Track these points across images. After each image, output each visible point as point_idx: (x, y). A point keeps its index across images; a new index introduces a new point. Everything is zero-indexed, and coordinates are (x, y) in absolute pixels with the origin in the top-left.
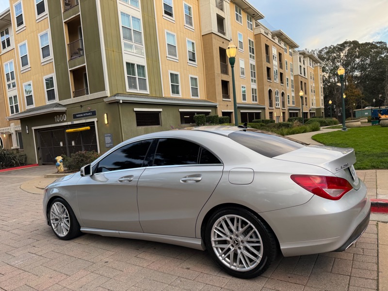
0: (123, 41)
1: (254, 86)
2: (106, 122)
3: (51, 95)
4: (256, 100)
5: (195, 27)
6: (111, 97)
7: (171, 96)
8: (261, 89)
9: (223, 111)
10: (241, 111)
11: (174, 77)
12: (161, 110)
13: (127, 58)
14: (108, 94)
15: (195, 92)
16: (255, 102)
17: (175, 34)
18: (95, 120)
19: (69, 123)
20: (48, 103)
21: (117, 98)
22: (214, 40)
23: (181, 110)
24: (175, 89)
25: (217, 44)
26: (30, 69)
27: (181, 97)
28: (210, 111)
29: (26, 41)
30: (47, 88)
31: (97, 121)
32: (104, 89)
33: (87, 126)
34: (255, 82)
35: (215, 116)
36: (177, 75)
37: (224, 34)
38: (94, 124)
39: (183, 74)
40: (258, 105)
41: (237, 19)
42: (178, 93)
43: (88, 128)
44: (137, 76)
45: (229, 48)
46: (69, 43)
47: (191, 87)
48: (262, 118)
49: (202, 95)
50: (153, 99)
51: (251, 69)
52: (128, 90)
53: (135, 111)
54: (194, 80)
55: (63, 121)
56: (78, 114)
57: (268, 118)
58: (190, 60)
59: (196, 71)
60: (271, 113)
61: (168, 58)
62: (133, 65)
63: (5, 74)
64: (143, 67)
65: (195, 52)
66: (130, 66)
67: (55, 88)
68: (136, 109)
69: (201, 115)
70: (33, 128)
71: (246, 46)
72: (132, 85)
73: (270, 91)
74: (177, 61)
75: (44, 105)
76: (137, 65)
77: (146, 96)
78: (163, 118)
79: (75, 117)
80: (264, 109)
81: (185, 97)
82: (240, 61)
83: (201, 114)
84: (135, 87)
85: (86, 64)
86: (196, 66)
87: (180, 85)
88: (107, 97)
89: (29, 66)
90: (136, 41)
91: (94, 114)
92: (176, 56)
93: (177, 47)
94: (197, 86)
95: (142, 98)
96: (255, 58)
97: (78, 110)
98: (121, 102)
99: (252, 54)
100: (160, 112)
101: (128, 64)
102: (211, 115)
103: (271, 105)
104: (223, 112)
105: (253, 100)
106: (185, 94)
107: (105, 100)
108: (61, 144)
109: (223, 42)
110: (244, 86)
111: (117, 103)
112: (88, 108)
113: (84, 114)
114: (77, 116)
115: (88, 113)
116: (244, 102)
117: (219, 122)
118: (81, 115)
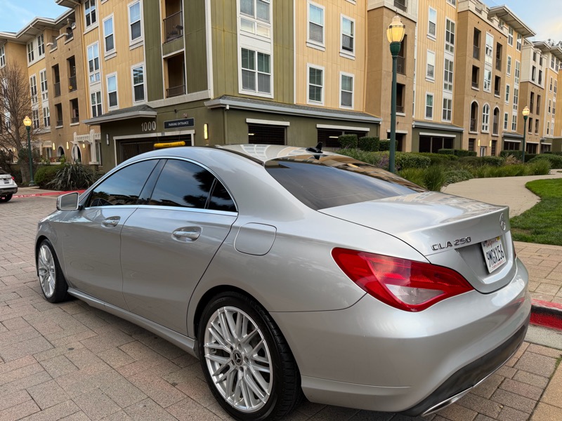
0: (239, 16)
1: (448, 95)
2: (206, 137)
3: (139, 93)
4: (449, 118)
6: (214, 99)
7: (308, 103)
8: (459, 101)
10: (421, 133)
11: (315, 75)
12: (287, 124)
13: (243, 42)
14: (212, 96)
15: (347, 98)
16: (446, 121)
17: (323, 8)
18: (192, 132)
19: (159, 135)
20: (136, 103)
21: (222, 101)
22: (385, 19)
23: (319, 126)
24: (315, 93)
26: (115, 55)
27: (323, 105)
28: (368, 129)
29: (113, 14)
30: (135, 83)
31: (194, 134)
32: (205, 87)
33: (181, 140)
34: (450, 89)
35: (374, 139)
36: (320, 72)
37: (404, 9)
38: (190, 139)
39: (330, 71)
40: (451, 125)
42: (319, 98)
43: (182, 143)
44: (256, 71)
45: (391, 27)
46: (165, 17)
47: (341, 90)
48: (456, 147)
49: (358, 104)
50: (278, 106)
51: (446, 68)
52: (241, 91)
53: (249, 123)
54: (347, 80)
55: (152, 132)
56: (171, 122)
57: (466, 147)
58: (344, 48)
59: (353, 66)
60: (472, 141)
61: (308, 45)
62: (252, 53)
63: (88, 61)
64: (267, 56)
65: (354, 37)
66: (247, 54)
67: (145, 83)
68: (249, 120)
69: (350, 135)
70: (115, 138)
71: (442, 31)
72: (249, 84)
73: (474, 106)
74: (323, 49)
75: (130, 106)
76: (259, 54)
77: (268, 101)
78: (289, 135)
79: (167, 126)
80: (461, 132)
81: (329, 106)
82: (429, 54)
83: (351, 133)
84: (253, 88)
85: (184, 49)
86: (354, 59)
87: (323, 86)
88: (209, 99)
89: (114, 50)
90: (259, 17)
91: (191, 123)
92: (321, 42)
93: (324, 29)
94: (351, 90)
95: (260, 103)
96: (454, 50)
97: (171, 117)
98: (228, 107)
99: (449, 44)
100: (286, 126)
101: (244, 50)
102: (369, 136)
103: (473, 127)
104: (389, 133)
105: (444, 118)
106: (330, 101)
107: (206, 104)
110: (430, 94)
111: (221, 109)
112: (185, 114)
113: (179, 124)
114: (170, 125)
115: (183, 121)
116: (428, 119)
117: (381, 147)
118: (175, 124)
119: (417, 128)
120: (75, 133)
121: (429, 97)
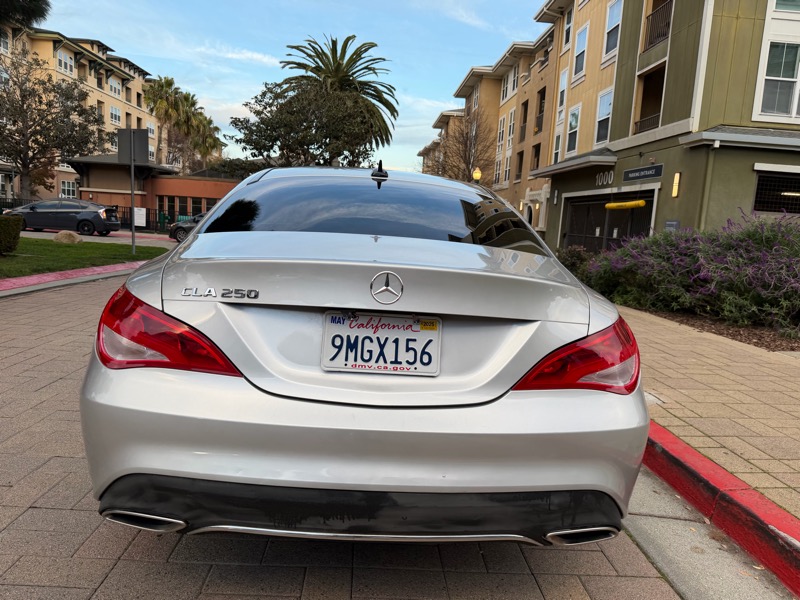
2: (675, 193)
3: (602, 131)
6: (697, 132)
13: (777, 32)
14: (694, 127)
18: (656, 186)
19: (615, 190)
20: (597, 146)
21: (706, 135)
26: (583, 79)
29: (589, 22)
30: (599, 116)
31: (660, 190)
32: (687, 114)
33: (640, 198)
38: (653, 197)
43: (641, 203)
52: (757, 115)
53: (758, 172)
55: (608, 186)
56: (632, 172)
62: (793, 48)
63: (560, 91)
66: (782, 51)
67: (611, 115)
68: (759, 166)
70: (565, 195)
72: (776, 103)
75: (589, 150)
79: (627, 179)
84: (785, 109)
85: (667, 58)
88: (690, 132)
89: (583, 72)
91: (658, 172)
97: (635, 163)
98: (717, 145)
101: (775, 46)
107: (682, 140)
108: (598, 231)
111: (704, 147)
112: (651, 159)
113: (642, 173)
114: (631, 175)
115: (648, 169)
118: (637, 174)
120: (528, 189)
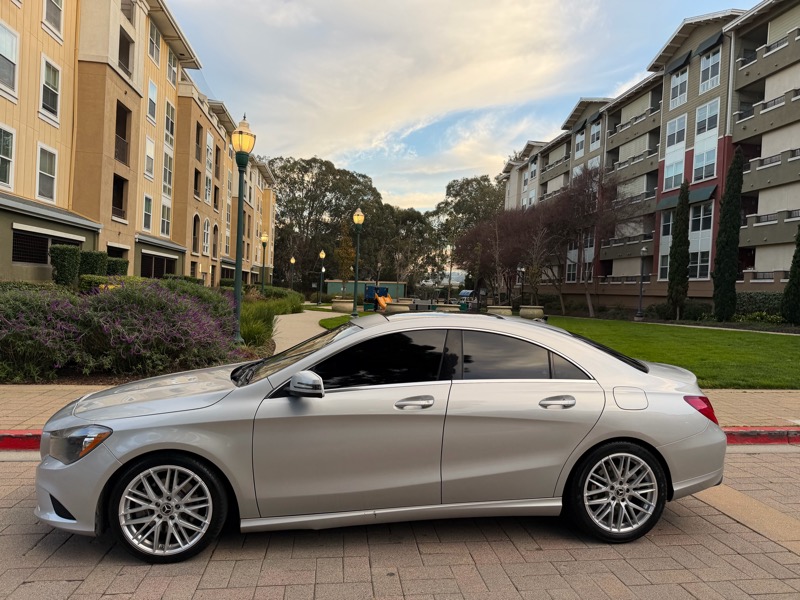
1: (167, 201)
4: (168, 232)
5: (65, 36)
8: (180, 211)
9: (110, 244)
10: (144, 251)
15: (47, 186)
16: (165, 236)
17: (18, 34)
22: (108, 82)
23: (17, 226)
25: (113, 92)
27: (12, 190)
28: (82, 239)
34: (169, 193)
35: (101, 254)
36: (8, 135)
37: (129, 74)
39: (24, 137)
40: (169, 241)
41: (152, 53)
42: (5, 179)
47: (38, 171)
48: (178, 273)
51: (166, 165)
54: (47, 157)
57: (188, 273)
58: (44, 107)
59: (56, 136)
60: (194, 264)
65: (59, 94)
69: (70, 247)
71: (162, 115)
73: (196, 219)
74: (15, 101)
80: (182, 253)
81: (21, 194)
82: (148, 142)
86: (58, 126)
87: (13, 160)
92: (13, 88)
93: (17, 67)
94: (53, 173)
96: (174, 142)
99: (169, 134)
102: (86, 249)
103: (195, 248)
104: (109, 247)
105: (163, 231)
106: (22, 186)
109: (126, 93)
110: (149, 196)
116: (146, 230)
117: (109, 269)
119: (140, 243)
121: (148, 200)
